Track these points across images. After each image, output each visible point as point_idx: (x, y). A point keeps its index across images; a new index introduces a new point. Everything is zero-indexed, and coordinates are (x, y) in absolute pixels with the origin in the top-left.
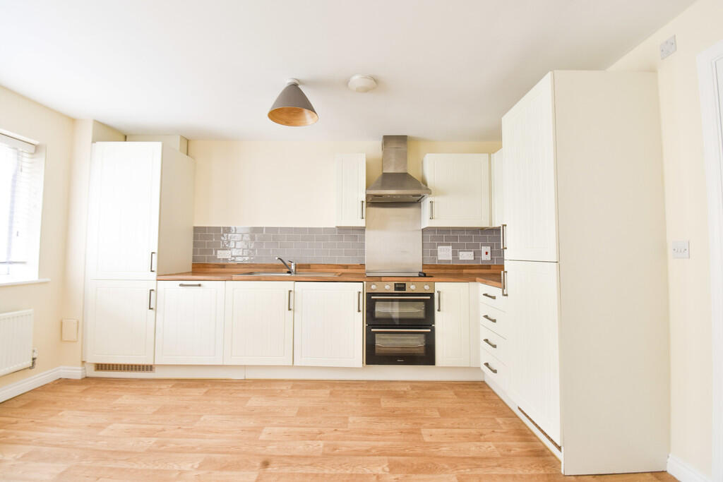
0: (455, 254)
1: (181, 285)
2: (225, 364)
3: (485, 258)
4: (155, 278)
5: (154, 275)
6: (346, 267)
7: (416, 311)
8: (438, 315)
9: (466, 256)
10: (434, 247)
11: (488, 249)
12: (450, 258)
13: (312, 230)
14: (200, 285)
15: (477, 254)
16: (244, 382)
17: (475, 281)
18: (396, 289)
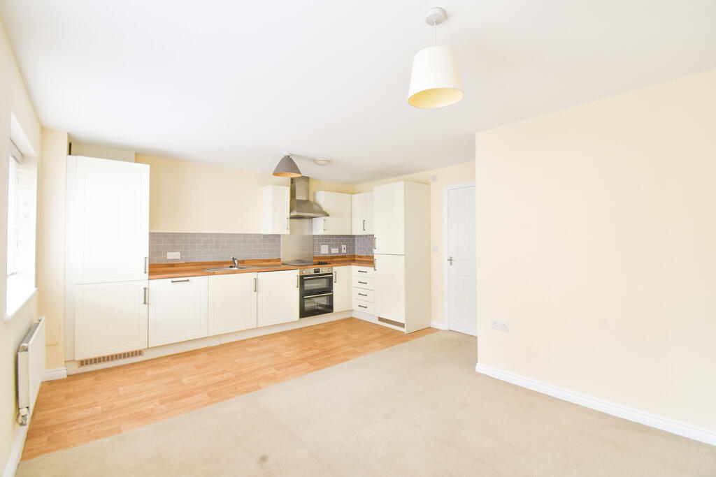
0: (330, 250)
1: (173, 282)
2: (209, 335)
3: (344, 251)
4: (147, 278)
5: (147, 275)
6: (269, 261)
7: (322, 284)
8: (334, 285)
9: (335, 251)
10: (319, 245)
11: (345, 246)
12: (327, 252)
13: (245, 235)
14: (188, 281)
15: (340, 249)
16: (221, 346)
17: (350, 265)
18: (315, 272)
